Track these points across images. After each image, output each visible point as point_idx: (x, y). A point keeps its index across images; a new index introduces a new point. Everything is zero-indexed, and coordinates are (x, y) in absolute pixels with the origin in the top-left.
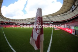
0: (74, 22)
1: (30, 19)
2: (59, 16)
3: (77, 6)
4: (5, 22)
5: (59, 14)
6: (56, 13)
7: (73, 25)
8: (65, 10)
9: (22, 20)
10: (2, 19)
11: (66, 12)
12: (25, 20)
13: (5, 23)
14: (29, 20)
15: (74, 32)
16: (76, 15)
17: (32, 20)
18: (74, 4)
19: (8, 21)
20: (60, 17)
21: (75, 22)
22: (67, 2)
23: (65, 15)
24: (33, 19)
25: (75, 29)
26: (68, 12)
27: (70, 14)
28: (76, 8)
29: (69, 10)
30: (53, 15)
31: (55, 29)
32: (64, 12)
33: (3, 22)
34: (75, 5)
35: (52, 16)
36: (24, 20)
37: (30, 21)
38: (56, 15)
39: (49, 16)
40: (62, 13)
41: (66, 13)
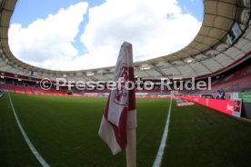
0: (240, 78)
1: (99, 72)
2: (189, 61)
3: (248, 23)
4: (20, 76)
5: (192, 56)
6: (183, 51)
7: (235, 88)
8: (209, 42)
9: (74, 73)
10: (11, 65)
11: (213, 48)
12: (84, 73)
13: (20, 80)
14: (95, 75)
15: (237, 110)
16: (243, 55)
17: (104, 74)
18: (237, 20)
19: (29, 74)
20: (193, 66)
21: (243, 76)
22: (217, 15)
23: (210, 57)
24: (107, 71)
25: (240, 100)
26: (221, 47)
27: (226, 52)
28: (244, 32)
29: (222, 41)
30: (171, 59)
31: (179, 105)
32: (207, 47)
33: (12, 75)
34: (239, 23)
35: (169, 62)
36: (79, 74)
37: (97, 77)
38: (181, 59)
39: (161, 64)
40: (202, 53)
41: (212, 52)
